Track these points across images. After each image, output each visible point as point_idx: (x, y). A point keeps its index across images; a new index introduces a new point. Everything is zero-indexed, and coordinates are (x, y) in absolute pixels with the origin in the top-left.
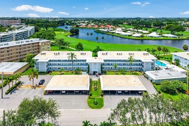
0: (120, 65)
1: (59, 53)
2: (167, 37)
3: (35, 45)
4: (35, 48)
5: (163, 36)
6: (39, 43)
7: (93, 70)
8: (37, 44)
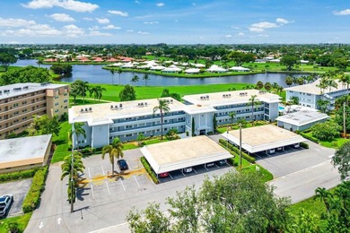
0: (239, 112)
1: (121, 106)
2: (236, 71)
3: (36, 96)
4: (36, 103)
5: (230, 71)
6: (45, 91)
7: (200, 128)
8: (43, 95)
